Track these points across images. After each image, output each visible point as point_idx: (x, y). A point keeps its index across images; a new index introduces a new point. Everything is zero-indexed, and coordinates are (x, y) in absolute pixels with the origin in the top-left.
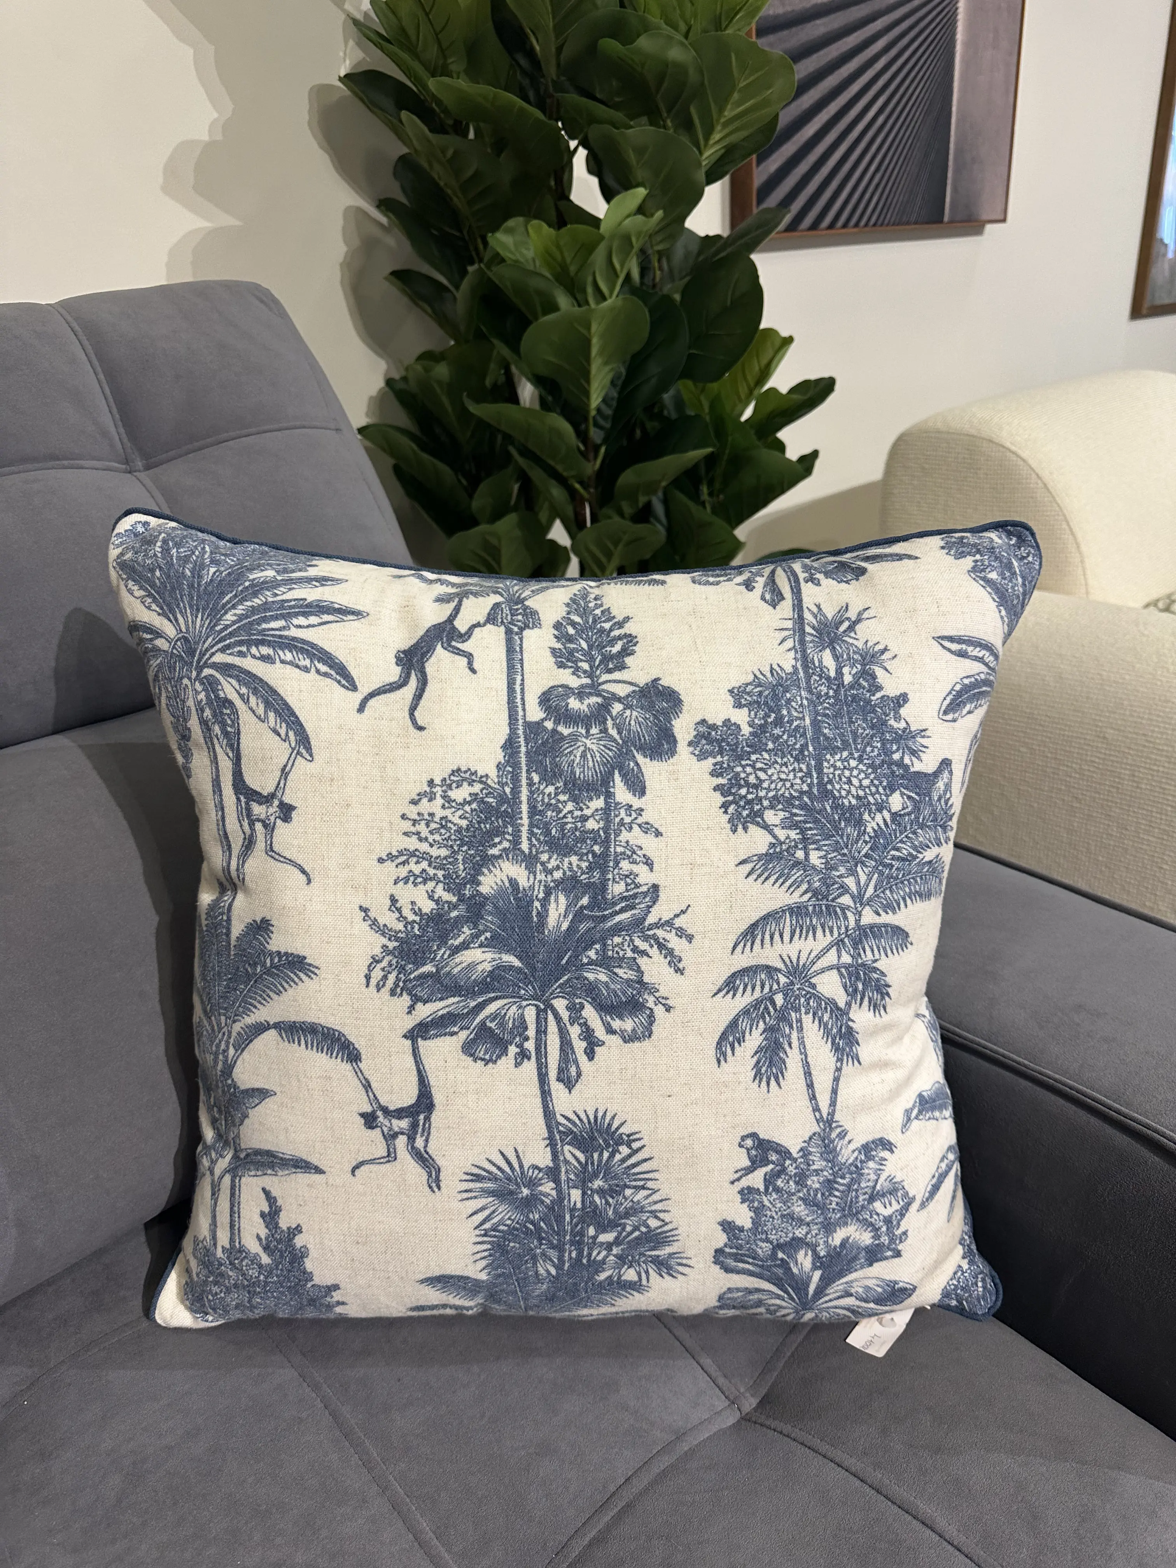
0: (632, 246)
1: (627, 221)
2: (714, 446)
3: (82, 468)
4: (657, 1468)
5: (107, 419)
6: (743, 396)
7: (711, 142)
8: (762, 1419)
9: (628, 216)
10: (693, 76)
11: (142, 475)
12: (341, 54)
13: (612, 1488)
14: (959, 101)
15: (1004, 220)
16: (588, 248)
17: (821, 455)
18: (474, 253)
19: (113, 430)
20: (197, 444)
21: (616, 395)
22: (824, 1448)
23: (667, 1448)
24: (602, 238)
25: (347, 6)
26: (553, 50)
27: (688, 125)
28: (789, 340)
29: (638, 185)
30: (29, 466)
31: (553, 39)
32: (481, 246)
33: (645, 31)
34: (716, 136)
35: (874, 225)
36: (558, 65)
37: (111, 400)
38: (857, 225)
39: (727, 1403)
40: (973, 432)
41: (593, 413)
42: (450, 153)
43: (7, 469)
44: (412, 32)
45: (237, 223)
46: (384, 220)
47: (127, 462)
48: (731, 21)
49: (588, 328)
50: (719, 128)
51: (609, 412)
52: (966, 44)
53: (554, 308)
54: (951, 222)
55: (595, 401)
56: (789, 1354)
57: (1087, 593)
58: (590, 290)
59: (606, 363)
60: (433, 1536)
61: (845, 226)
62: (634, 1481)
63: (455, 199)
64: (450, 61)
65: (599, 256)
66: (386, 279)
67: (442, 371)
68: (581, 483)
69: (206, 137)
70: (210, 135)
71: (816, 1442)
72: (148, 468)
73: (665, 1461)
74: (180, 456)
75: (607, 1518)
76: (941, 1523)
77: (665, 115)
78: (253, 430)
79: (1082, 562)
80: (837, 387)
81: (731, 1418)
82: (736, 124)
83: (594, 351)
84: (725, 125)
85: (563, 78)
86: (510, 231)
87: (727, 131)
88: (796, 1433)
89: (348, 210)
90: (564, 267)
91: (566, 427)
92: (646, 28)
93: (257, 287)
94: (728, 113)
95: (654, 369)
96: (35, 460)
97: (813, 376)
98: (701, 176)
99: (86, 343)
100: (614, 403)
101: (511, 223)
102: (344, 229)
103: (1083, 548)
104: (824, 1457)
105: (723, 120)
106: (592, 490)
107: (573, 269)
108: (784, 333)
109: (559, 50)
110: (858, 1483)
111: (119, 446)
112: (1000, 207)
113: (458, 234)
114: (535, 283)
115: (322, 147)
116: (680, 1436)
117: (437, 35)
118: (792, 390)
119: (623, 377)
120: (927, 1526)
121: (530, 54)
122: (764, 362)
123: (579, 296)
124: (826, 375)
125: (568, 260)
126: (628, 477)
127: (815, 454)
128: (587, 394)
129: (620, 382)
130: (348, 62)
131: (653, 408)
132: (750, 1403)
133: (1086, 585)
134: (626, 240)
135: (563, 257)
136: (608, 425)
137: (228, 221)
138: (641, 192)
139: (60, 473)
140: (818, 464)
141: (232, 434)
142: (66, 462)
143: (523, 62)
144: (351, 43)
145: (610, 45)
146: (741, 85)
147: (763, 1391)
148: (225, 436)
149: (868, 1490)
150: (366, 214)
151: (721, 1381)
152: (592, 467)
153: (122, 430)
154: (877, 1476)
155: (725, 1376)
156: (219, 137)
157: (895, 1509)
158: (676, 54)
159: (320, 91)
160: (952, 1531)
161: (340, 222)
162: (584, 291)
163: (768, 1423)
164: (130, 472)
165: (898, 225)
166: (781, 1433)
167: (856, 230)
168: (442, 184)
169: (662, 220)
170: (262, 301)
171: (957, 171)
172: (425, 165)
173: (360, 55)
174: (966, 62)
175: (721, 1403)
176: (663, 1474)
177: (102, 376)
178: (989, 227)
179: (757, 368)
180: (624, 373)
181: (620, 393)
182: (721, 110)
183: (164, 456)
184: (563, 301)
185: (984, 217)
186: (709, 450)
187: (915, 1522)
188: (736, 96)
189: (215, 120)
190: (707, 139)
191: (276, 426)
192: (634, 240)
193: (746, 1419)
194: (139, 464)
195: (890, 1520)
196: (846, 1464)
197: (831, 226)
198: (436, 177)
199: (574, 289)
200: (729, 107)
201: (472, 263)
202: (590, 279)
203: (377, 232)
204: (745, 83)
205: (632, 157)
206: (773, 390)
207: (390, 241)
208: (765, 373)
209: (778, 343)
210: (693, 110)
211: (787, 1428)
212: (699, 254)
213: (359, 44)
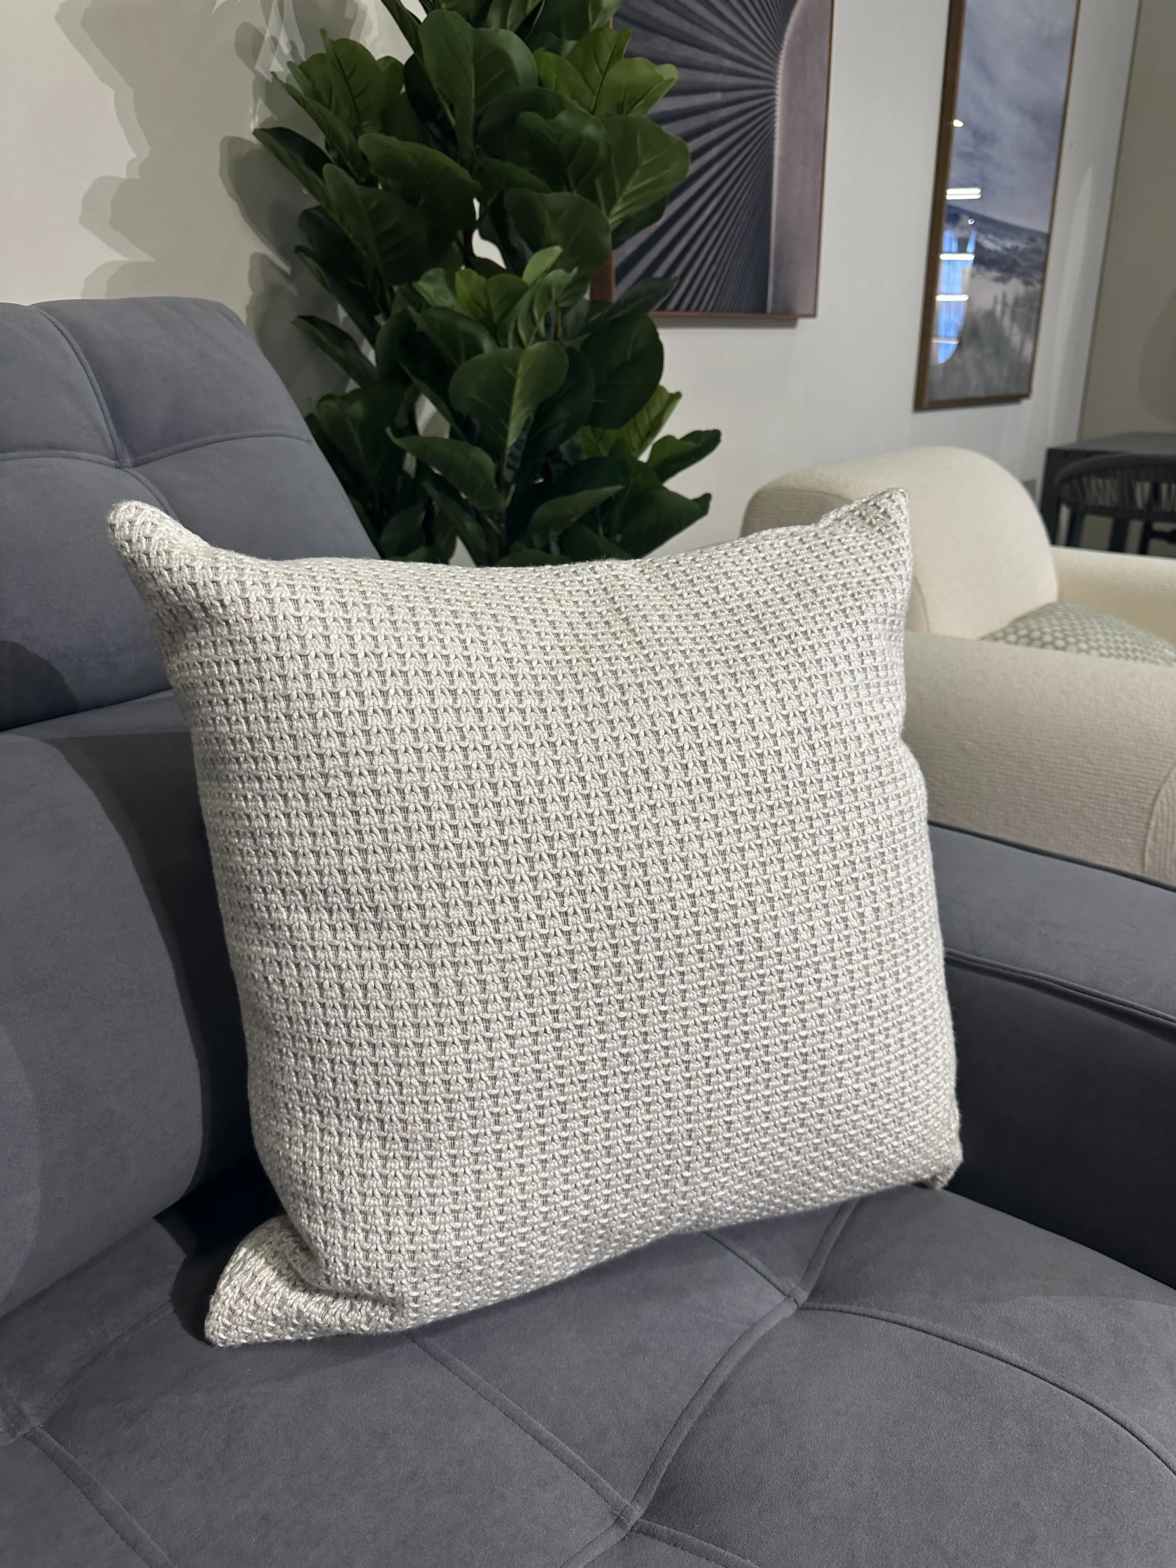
0: (550, 296)
1: (551, 275)
2: (623, 484)
3: (79, 458)
4: (742, 1351)
5: (99, 414)
6: (635, 445)
7: (613, 212)
8: (817, 1305)
9: (548, 271)
10: (602, 152)
11: (133, 471)
12: (251, 111)
13: (706, 1374)
14: (778, 208)
15: (813, 315)
16: (513, 297)
17: (714, 497)
18: (378, 306)
19: (104, 425)
20: (184, 445)
21: (525, 437)
22: (884, 1314)
23: (746, 1334)
24: (526, 288)
25: (257, 67)
26: (472, 120)
27: (592, 195)
28: (678, 395)
29: (551, 244)
30: (30, 453)
31: (473, 111)
32: (388, 297)
33: (562, 109)
34: (617, 208)
35: (712, 310)
36: (476, 133)
37: (101, 397)
38: (697, 309)
39: (783, 1298)
40: (824, 489)
41: (508, 452)
42: (373, 205)
43: (9, 455)
44: (325, 96)
45: (153, 260)
46: (287, 269)
47: (116, 457)
48: (632, 108)
49: (515, 369)
50: (620, 200)
51: (519, 453)
52: (783, 160)
53: (480, 351)
54: (774, 313)
55: (511, 440)
56: (828, 1251)
57: (929, 630)
58: (511, 336)
59: (523, 405)
60: (552, 1434)
61: (688, 309)
62: (725, 1363)
63: (364, 253)
64: (364, 124)
65: (522, 305)
66: (293, 323)
67: (357, 409)
68: (492, 518)
69: (124, 175)
70: (128, 173)
71: (875, 1312)
72: (136, 465)
73: (749, 1345)
74: (169, 455)
75: (708, 1397)
76: (1005, 1353)
77: (572, 185)
78: (237, 434)
79: (923, 603)
80: (723, 438)
81: (790, 1309)
82: (634, 199)
83: (517, 390)
84: (626, 198)
85: (478, 147)
86: (431, 280)
87: (626, 204)
88: (854, 1308)
89: (254, 256)
90: (488, 313)
91: (488, 461)
92: (561, 106)
93: (223, 306)
94: (630, 188)
95: (562, 413)
96: (34, 447)
97: (703, 427)
98: (608, 240)
99: (74, 342)
100: (523, 446)
101: (431, 273)
102: (250, 274)
103: (924, 590)
104: (887, 1321)
105: (625, 194)
106: (503, 525)
107: (496, 316)
108: (671, 389)
109: (478, 120)
110: (923, 1335)
111: (110, 442)
112: (812, 304)
113: (361, 285)
114: (465, 326)
115: (231, 195)
116: (753, 1325)
117: (354, 99)
118: (684, 439)
119: (531, 423)
120: (993, 1356)
121: (443, 122)
122: (654, 414)
123: (500, 342)
124: (711, 427)
125: (493, 307)
126: (543, 512)
127: (706, 498)
128: (505, 433)
129: (529, 426)
130: (257, 119)
131: (554, 454)
132: (803, 1296)
133: (928, 623)
134: (548, 291)
135: (489, 304)
136: (518, 466)
137: (143, 257)
138: (558, 250)
139: (62, 460)
140: (713, 504)
141: (219, 437)
142: (64, 452)
143: (435, 130)
144: (260, 102)
145: (532, 119)
146: (644, 163)
147: (812, 1285)
148: (211, 438)
149: (934, 1338)
150: (272, 263)
151: (774, 1279)
152: (505, 502)
153: (112, 427)
154: (939, 1327)
155: (777, 1276)
156: (136, 175)
157: (963, 1349)
158: (590, 130)
159: (232, 143)
160: (1015, 1357)
161: (246, 267)
162: (505, 337)
163: (825, 1306)
164: (119, 468)
165: (732, 311)
166: (841, 1311)
167: (696, 314)
168: (351, 237)
169: (575, 276)
170: (230, 320)
171: (778, 269)
172: (337, 219)
173: (268, 113)
174: (782, 174)
175: (779, 1298)
176: (749, 1355)
177: (92, 374)
178: (801, 322)
179: (647, 421)
180: (532, 418)
181: (529, 436)
182: (623, 186)
183: (153, 454)
184: (487, 345)
185: (800, 311)
186: (620, 487)
187: (981, 1355)
188: (638, 173)
189: (133, 160)
190: (609, 209)
191: (256, 433)
192: (554, 292)
193: (802, 1308)
194: (128, 461)
195: (961, 1358)
196: (908, 1323)
197: (677, 308)
198: (345, 230)
199: (497, 334)
200: (631, 182)
201: (377, 313)
202: (512, 326)
203: (281, 280)
204: (649, 161)
205: (548, 220)
206: (669, 439)
207: (291, 288)
208: (657, 423)
209: (665, 399)
210: (598, 183)
211: (846, 1307)
212: (589, 315)
213: (269, 103)
